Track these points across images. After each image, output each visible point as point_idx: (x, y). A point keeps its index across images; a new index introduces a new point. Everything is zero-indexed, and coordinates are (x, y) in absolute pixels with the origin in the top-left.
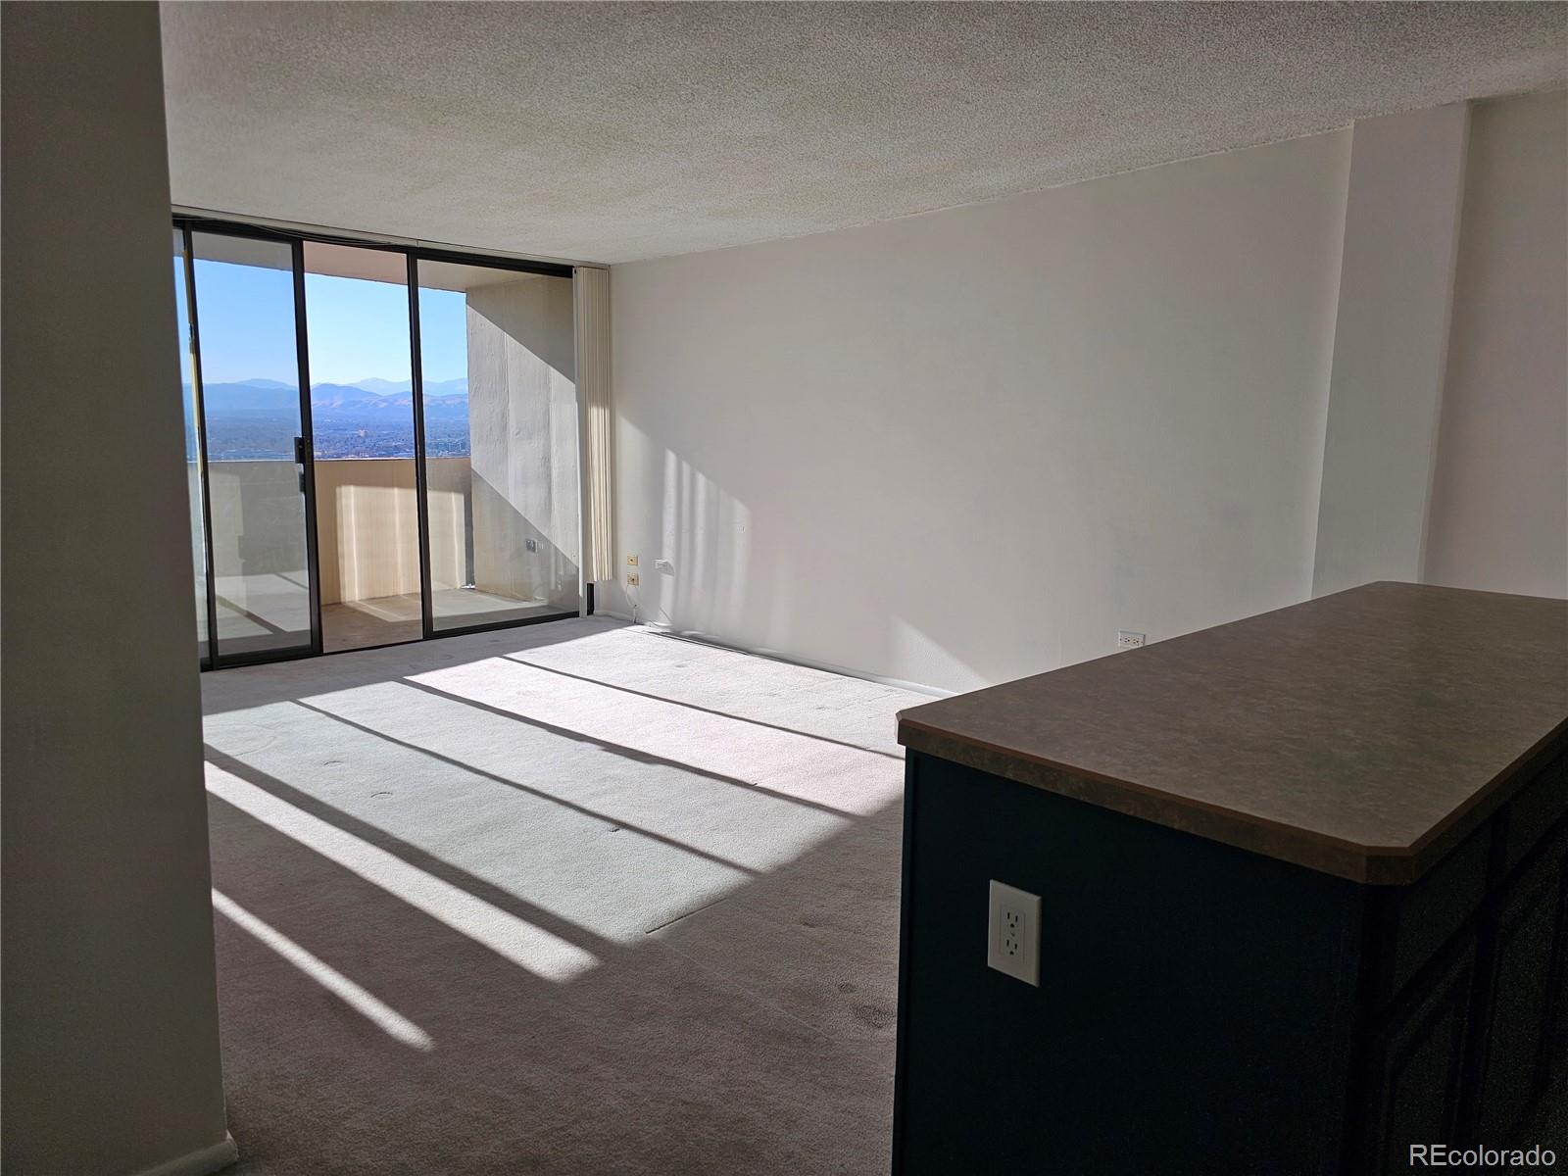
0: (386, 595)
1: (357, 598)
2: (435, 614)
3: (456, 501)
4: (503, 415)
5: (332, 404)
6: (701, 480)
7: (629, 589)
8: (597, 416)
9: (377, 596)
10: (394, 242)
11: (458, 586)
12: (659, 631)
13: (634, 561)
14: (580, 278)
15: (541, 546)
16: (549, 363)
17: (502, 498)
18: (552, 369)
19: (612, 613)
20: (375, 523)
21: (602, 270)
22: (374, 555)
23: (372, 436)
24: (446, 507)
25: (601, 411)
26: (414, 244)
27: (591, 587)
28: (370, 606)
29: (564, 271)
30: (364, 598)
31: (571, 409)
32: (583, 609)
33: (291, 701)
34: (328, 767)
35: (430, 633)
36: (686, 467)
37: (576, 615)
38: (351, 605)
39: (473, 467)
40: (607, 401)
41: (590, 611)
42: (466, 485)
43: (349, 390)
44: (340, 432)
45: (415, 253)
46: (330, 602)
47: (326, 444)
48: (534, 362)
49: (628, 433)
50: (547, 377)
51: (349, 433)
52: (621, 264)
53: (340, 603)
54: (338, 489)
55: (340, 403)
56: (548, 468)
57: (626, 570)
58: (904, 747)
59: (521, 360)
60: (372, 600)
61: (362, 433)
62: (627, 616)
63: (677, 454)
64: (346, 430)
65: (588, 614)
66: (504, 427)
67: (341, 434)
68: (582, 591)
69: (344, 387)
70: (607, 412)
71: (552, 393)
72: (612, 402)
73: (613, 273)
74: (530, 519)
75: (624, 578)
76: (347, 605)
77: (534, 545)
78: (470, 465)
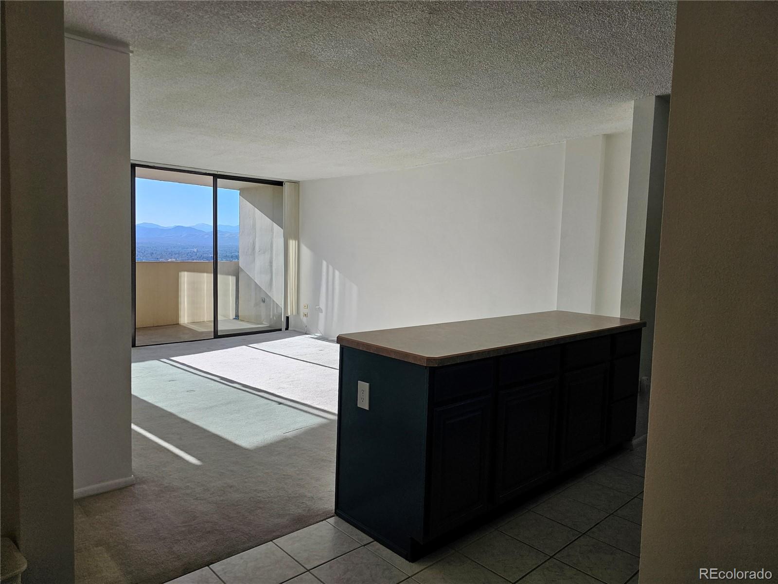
0: (199, 321)
1: (186, 322)
2: (219, 329)
3: (232, 280)
4: (254, 243)
5: (181, 236)
6: (337, 273)
7: (304, 319)
8: (292, 244)
9: (196, 321)
10: (208, 172)
11: (231, 318)
12: (316, 337)
13: (307, 307)
14: (286, 186)
15: (267, 300)
16: (273, 221)
17: (251, 278)
18: (275, 224)
19: (296, 330)
20: (195, 288)
21: (296, 183)
22: (195, 303)
23: (200, 252)
24: (227, 283)
25: (294, 242)
26: (216, 173)
27: (288, 318)
28: (192, 325)
29: (280, 184)
30: (189, 322)
31: (281, 241)
32: (284, 327)
33: (157, 360)
34: (170, 382)
35: (216, 336)
36: (331, 268)
37: (280, 330)
38: (184, 325)
39: (240, 265)
40: (297, 238)
41: (287, 329)
42: (237, 273)
43: (190, 229)
44: (185, 249)
45: (216, 177)
46: (173, 324)
47: (178, 255)
48: (268, 221)
49: (306, 251)
50: (272, 230)
51: (189, 250)
52: (304, 181)
53: (179, 324)
54: (180, 273)
55: (185, 235)
56: (271, 266)
57: (303, 310)
58: (339, 345)
59: (262, 220)
60: (193, 323)
61: (195, 250)
62: (303, 331)
63: (327, 262)
64: (187, 248)
65: (286, 330)
66: (254, 249)
67: (185, 251)
68: (283, 319)
69: (187, 228)
70: (297, 242)
71: (274, 234)
72: (299, 238)
73: (301, 184)
74: (263, 288)
75: (302, 314)
76: (182, 324)
77: (265, 300)
78: (239, 265)
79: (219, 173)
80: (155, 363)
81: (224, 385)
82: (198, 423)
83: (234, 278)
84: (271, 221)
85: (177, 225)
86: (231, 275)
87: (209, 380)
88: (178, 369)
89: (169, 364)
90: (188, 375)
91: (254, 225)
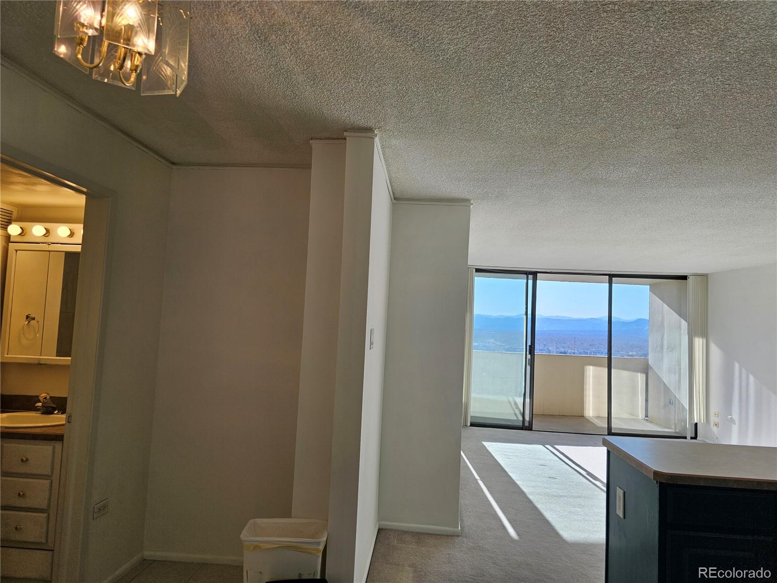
0: (605, 416)
1: (591, 415)
3: (641, 377)
4: (662, 340)
6: (751, 377)
7: (715, 429)
8: (699, 342)
9: (598, 416)
10: (600, 273)
11: (640, 418)
13: (716, 415)
14: (690, 280)
15: (675, 402)
16: (680, 315)
18: (682, 319)
21: (704, 276)
22: (600, 397)
24: (636, 380)
25: (701, 340)
27: (695, 425)
28: (596, 420)
29: (684, 278)
30: (594, 416)
33: (542, 445)
34: (541, 466)
36: (744, 372)
37: (685, 438)
38: (588, 418)
39: (649, 363)
40: (704, 334)
42: (646, 370)
45: (611, 276)
46: (580, 415)
47: (639, 348)
49: (715, 351)
50: (680, 322)
52: (712, 273)
53: (583, 416)
54: (585, 367)
56: (679, 366)
57: (713, 419)
59: (670, 316)
62: (712, 442)
63: (739, 364)
66: (662, 346)
70: (705, 340)
71: (682, 331)
72: (707, 335)
73: (709, 277)
74: (672, 389)
75: (712, 424)
76: (586, 417)
77: (671, 401)
78: (648, 361)
79: (612, 273)
80: (540, 447)
81: (586, 480)
82: (539, 506)
83: (644, 376)
84: (678, 316)
85: (639, 318)
86: (641, 372)
87: (575, 472)
88: (554, 456)
89: (549, 450)
90: (561, 464)
91: (663, 322)
